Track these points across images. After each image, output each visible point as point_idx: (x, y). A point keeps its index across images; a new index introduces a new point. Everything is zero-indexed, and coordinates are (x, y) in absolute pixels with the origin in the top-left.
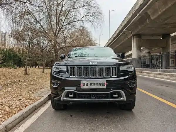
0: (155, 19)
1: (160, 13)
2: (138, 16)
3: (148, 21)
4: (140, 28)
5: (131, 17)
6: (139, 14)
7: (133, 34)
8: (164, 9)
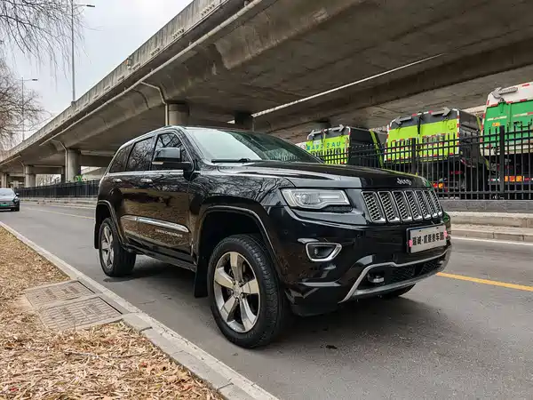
0: (235, 69)
1: (249, 56)
2: (192, 49)
3: (214, 71)
4: (190, 83)
5: (170, 48)
6: (195, 44)
7: (167, 98)
8: (260, 50)
